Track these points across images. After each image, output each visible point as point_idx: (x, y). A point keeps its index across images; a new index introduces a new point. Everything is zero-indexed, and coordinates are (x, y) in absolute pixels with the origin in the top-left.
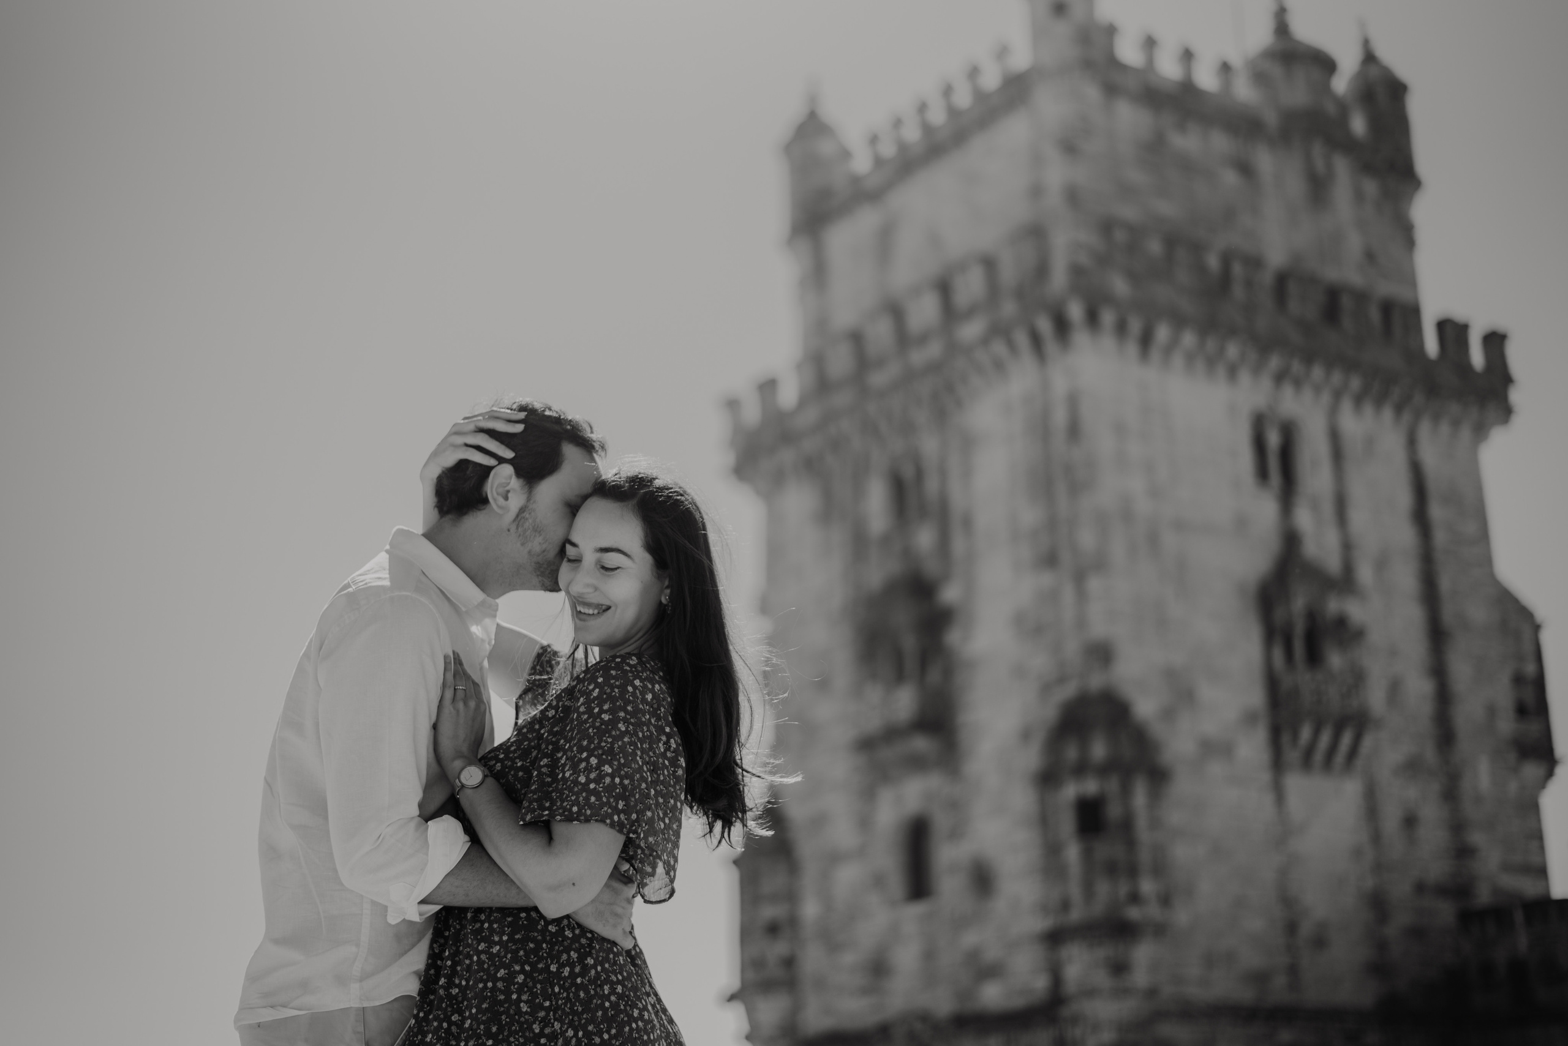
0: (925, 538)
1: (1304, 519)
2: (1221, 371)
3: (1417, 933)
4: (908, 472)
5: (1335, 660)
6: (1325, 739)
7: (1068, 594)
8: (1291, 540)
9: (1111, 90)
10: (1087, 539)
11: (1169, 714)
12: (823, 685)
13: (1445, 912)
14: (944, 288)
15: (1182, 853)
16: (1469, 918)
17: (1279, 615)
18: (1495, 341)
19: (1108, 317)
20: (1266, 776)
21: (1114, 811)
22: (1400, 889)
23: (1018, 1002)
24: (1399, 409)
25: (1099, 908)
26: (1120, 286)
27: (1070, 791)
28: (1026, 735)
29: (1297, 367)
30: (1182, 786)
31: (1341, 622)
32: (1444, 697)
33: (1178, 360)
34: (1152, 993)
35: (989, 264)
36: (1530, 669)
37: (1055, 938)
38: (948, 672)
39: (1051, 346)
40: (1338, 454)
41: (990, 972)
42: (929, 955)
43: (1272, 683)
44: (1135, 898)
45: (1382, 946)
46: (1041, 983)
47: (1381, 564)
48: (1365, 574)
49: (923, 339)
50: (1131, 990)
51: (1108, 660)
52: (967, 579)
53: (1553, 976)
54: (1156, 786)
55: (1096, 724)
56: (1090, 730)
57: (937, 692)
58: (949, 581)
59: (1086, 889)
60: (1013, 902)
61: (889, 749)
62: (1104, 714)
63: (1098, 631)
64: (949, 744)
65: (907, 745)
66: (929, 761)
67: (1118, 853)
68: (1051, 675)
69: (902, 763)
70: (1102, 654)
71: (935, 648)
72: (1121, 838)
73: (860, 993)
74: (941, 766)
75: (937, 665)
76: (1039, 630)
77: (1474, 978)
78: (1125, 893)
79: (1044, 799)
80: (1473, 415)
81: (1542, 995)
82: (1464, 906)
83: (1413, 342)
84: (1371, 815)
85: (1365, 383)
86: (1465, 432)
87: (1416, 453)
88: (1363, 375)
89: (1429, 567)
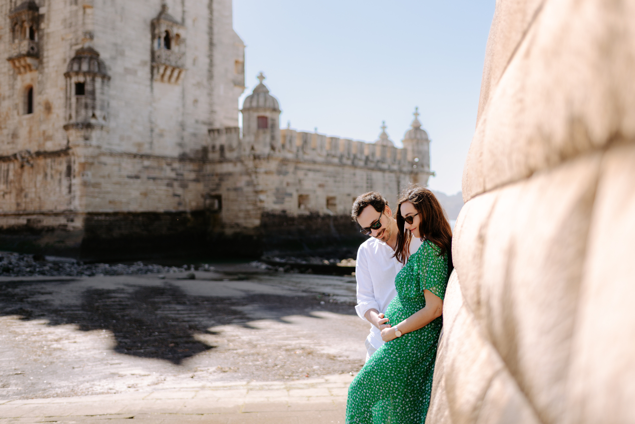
3: (194, 135)
5: (175, 47)
6: (168, 72)
7: (81, 13)
8: (164, 7)
11: (114, 58)
13: (205, 129)
15: (113, 103)
17: (157, 31)
20: (148, 83)
21: (88, 88)
22: (190, 122)
23: (57, 148)
25: (80, 119)
27: (74, 80)
28: (65, 60)
30: (116, 82)
31: (178, 35)
34: (99, 147)
36: (241, 60)
37: (67, 127)
38: (41, 38)
41: (49, 138)
42: (30, 132)
43: (153, 52)
44: (94, 116)
45: (182, 139)
46: (65, 142)
50: (91, 146)
51: (92, 37)
52: (49, 5)
53: (231, 149)
54: (106, 81)
55: (85, 58)
56: (83, 60)
57: (38, 44)
58: (43, 6)
59: (77, 112)
60: (58, 116)
61: (19, 62)
62: (89, 55)
63: (90, 27)
64: (41, 62)
65: (25, 61)
66: (33, 68)
67: (89, 101)
68: (74, 41)
69: (25, 67)
70: (90, 36)
71: (38, 29)
72: (90, 96)
73: (8, 143)
74: (37, 69)
75: (38, 35)
76: (71, 25)
77: (210, 149)
78: (90, 114)
79: (66, 82)
81: (228, 155)
82: (209, 128)
84: (183, 98)
89: (211, 23)
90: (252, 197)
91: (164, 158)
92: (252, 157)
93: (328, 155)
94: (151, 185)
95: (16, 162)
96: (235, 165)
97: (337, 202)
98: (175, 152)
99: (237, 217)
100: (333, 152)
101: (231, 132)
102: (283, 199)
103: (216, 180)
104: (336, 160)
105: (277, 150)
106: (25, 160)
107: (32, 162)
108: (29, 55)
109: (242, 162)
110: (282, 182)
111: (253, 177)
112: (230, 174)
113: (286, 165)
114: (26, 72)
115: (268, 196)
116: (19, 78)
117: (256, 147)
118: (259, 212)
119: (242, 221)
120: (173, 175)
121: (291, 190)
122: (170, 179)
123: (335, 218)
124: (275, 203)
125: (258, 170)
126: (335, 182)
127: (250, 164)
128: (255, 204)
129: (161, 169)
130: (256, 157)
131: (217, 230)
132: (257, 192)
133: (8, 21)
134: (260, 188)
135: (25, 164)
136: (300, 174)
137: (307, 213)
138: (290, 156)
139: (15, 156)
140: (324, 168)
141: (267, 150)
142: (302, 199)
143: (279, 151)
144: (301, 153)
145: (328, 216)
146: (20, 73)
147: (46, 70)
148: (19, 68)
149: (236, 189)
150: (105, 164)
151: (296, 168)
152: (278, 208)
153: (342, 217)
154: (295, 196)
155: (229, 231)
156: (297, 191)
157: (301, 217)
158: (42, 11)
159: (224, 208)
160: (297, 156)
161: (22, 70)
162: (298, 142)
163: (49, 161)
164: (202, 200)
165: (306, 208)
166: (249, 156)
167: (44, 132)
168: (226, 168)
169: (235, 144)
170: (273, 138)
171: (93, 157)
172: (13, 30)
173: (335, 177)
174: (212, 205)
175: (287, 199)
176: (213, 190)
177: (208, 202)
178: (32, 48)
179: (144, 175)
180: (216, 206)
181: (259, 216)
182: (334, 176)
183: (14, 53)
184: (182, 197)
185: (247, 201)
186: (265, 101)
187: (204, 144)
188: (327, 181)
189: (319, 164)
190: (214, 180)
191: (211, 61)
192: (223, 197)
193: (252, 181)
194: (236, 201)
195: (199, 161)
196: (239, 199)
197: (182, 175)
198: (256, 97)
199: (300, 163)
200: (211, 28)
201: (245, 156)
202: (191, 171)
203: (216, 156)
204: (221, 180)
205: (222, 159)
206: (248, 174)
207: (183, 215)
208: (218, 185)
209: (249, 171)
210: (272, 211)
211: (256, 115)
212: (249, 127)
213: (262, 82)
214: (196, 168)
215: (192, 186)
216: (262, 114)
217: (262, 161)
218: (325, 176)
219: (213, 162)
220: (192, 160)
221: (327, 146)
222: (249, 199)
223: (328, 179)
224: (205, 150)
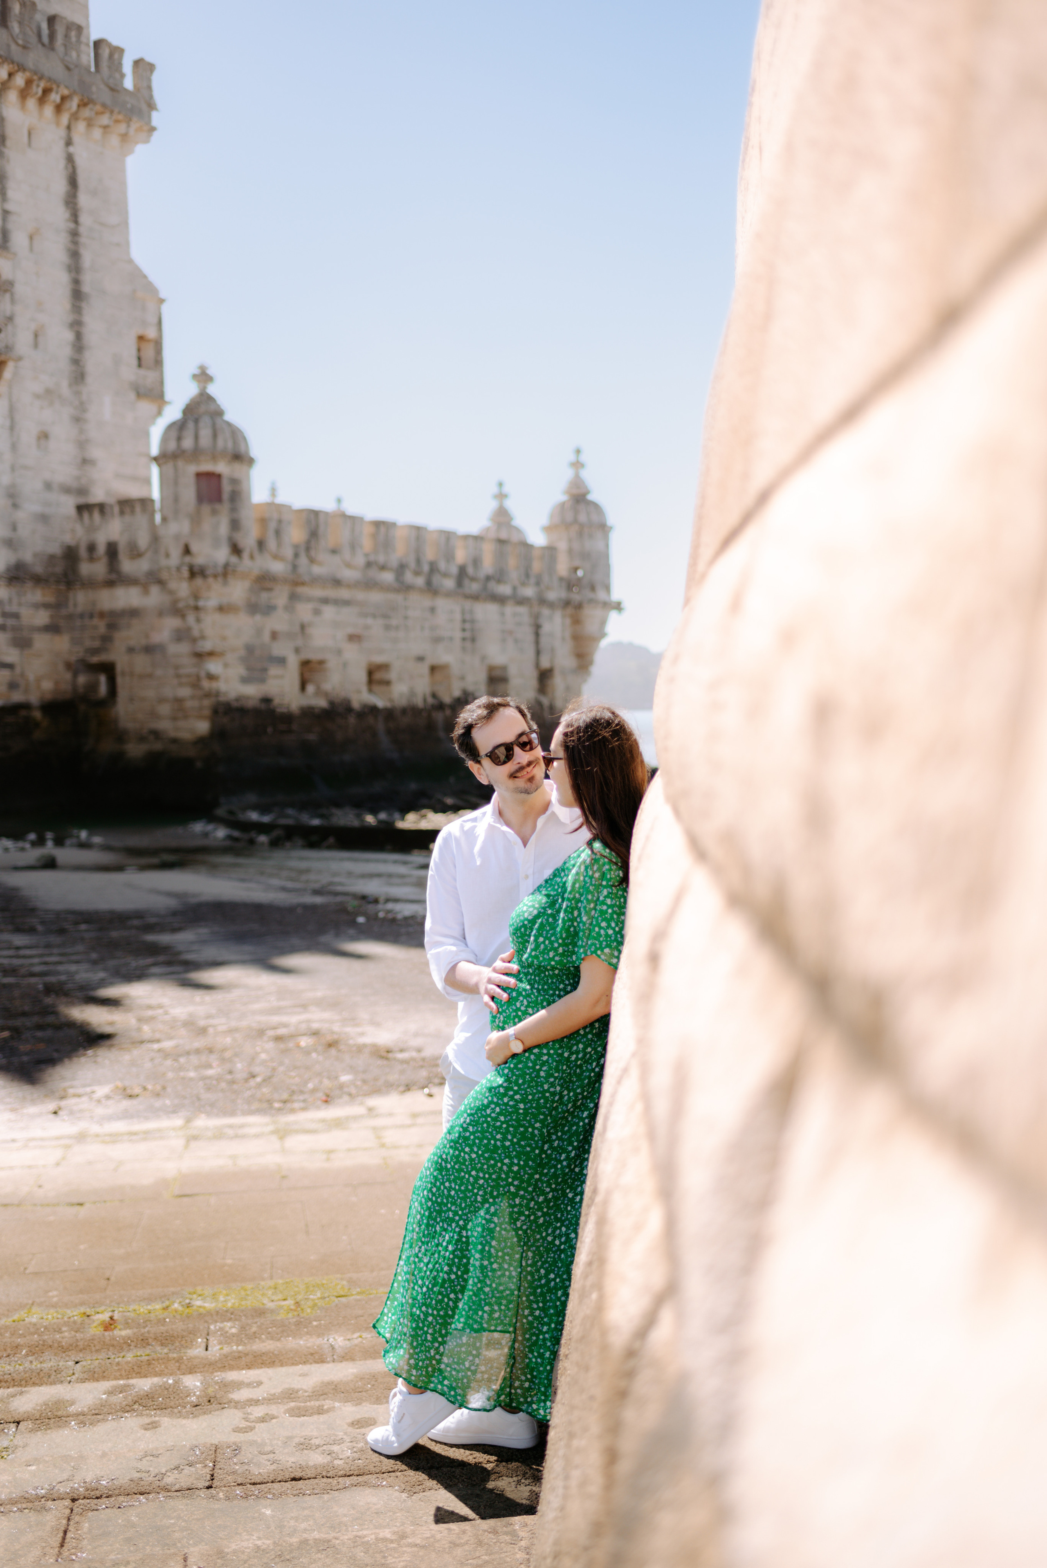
3: (44, 518)
13: (68, 504)
16: (82, 509)
18: (143, 67)
22: (31, 486)
24: (58, 109)
32: (79, 344)
36: (151, 334)
47: (33, 234)
48: (19, 238)
53: (136, 553)
77: (83, 552)
80: (122, 128)
81: (127, 566)
82: (82, 500)
83: (74, 54)
84: (12, 428)
85: (29, 82)
86: (114, 140)
87: (71, 149)
88: (28, 74)
89: (75, 243)
90: (189, 667)
92: (185, 573)
93: (369, 565)
96: (146, 591)
97: (393, 675)
99: (153, 714)
100: (381, 559)
101: (133, 512)
102: (265, 670)
103: (101, 626)
104: (388, 577)
105: (246, 555)
109: (161, 582)
110: (259, 631)
111: (191, 619)
112: (134, 613)
113: (270, 590)
115: (226, 665)
117: (194, 548)
118: (207, 702)
119: (165, 726)
121: (281, 649)
123: (389, 714)
124: (245, 680)
125: (201, 603)
126: (388, 627)
127: (183, 589)
128: (196, 684)
130: (195, 573)
131: (107, 746)
132: (200, 656)
134: (207, 646)
136: (304, 611)
137: (322, 703)
138: (278, 568)
140: (360, 595)
141: (222, 555)
142: (309, 670)
143: (252, 557)
144: (303, 560)
145: (372, 710)
149: (149, 649)
151: (294, 597)
152: (251, 692)
153: (404, 711)
154: (293, 663)
155: (135, 750)
156: (297, 650)
157: (308, 713)
159: (123, 694)
160: (295, 567)
162: (296, 535)
164: (68, 676)
165: (319, 692)
166: (178, 569)
168: (125, 597)
169: (143, 539)
170: (235, 525)
173: (386, 616)
174: (93, 687)
175: (274, 671)
176: (95, 651)
177: (82, 679)
180: (103, 689)
181: (207, 712)
182: (385, 614)
184: (18, 670)
185: (178, 676)
186: (215, 436)
187: (68, 539)
188: (367, 627)
189: (349, 586)
190: (95, 627)
191: (79, 336)
192: (119, 668)
193: (189, 629)
194: (150, 676)
195: (58, 582)
196: (159, 672)
197: (16, 616)
198: (191, 425)
199: (303, 584)
200: (75, 255)
201: (168, 568)
202: (37, 606)
203: (97, 569)
204: (112, 626)
205: (114, 576)
206: (177, 611)
207: (23, 713)
208: (107, 639)
209: (181, 605)
210: (238, 699)
211: (192, 469)
212: (176, 499)
213: (205, 388)
214: (50, 599)
215: (41, 642)
216: (207, 467)
217: (211, 580)
218: (365, 615)
219: (90, 584)
220: (38, 580)
221: (367, 544)
222: (182, 671)
223: (370, 621)
224: (71, 555)
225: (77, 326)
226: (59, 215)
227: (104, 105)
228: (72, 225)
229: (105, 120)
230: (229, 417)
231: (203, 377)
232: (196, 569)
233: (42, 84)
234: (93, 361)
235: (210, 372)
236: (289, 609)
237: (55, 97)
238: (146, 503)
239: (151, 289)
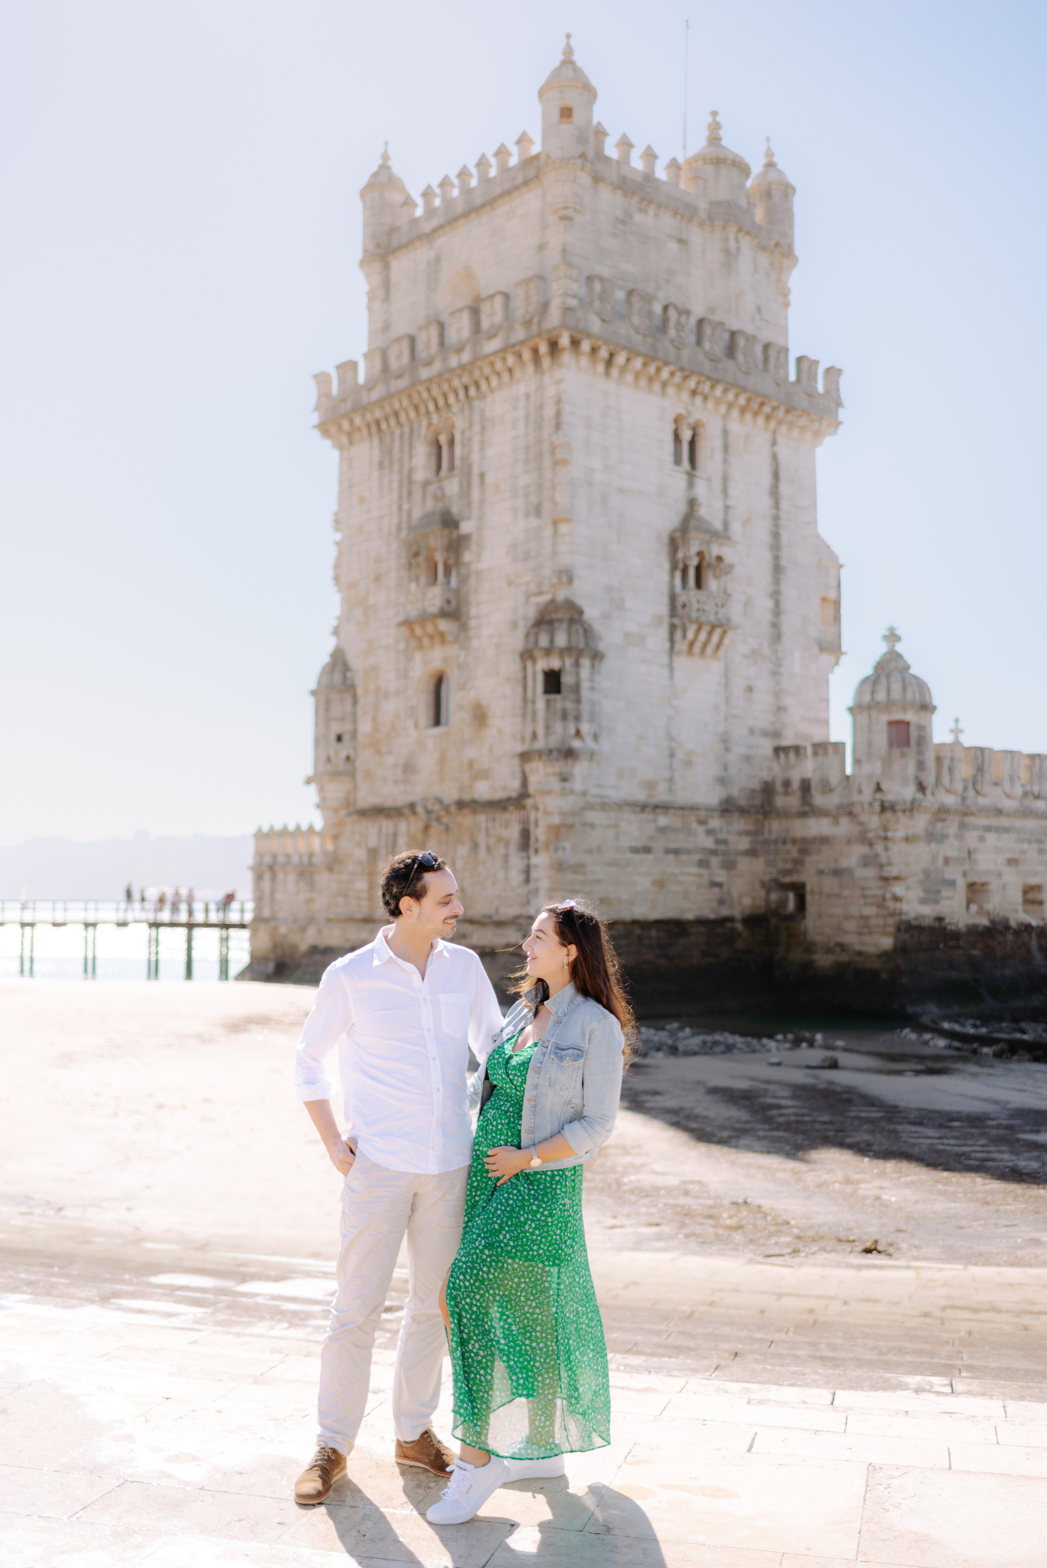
0: (452, 487)
1: (701, 490)
2: (657, 387)
3: (747, 759)
4: (443, 439)
5: (712, 583)
6: (703, 636)
7: (548, 532)
8: (692, 503)
9: (597, 179)
10: (562, 498)
11: (606, 616)
12: (378, 579)
13: (766, 747)
14: (475, 312)
15: (608, 706)
16: (778, 750)
17: (680, 555)
18: (833, 373)
19: (586, 346)
20: (665, 659)
21: (567, 679)
22: (739, 732)
23: (500, 795)
24: (768, 418)
25: (554, 741)
26: (595, 325)
27: (542, 664)
28: (515, 625)
29: (706, 388)
30: (610, 664)
31: (720, 559)
32: (777, 611)
33: (629, 377)
34: (584, 794)
35: (507, 296)
36: (832, 595)
37: (525, 757)
38: (463, 580)
39: (546, 362)
40: (726, 448)
41: (483, 775)
42: (442, 761)
43: (673, 598)
44: (578, 734)
45: (726, 768)
46: (515, 784)
47: (747, 522)
48: (736, 529)
49: (459, 350)
50: (572, 792)
51: (570, 580)
52: (481, 517)
53: (826, 788)
54: (596, 663)
55: (560, 621)
56: (556, 625)
57: (457, 592)
58: (469, 518)
59: (547, 727)
60: (500, 732)
61: (423, 627)
62: (567, 616)
63: (565, 560)
64: (464, 627)
65: (435, 626)
66: (449, 638)
67: (570, 706)
68: (533, 587)
69: (431, 637)
70: (567, 576)
71: (458, 563)
72: (572, 696)
73: (396, 782)
74: (456, 640)
75: (458, 574)
76: (527, 556)
77: (779, 787)
78: (572, 731)
79: (525, 668)
80: (815, 426)
81: (819, 800)
82: (776, 743)
83: (782, 372)
84: (726, 685)
85: (749, 400)
86: (808, 436)
87: (776, 449)
88: (748, 394)
89: (777, 526)
90: (875, 889)
91: (693, 808)
92: (877, 807)
93: (1025, 794)
94: (671, 866)
95: (412, 819)
96: (836, 821)
97: (1045, 896)
98: (711, 796)
99: (840, 929)
100: (1036, 789)
101: (826, 753)
102: (939, 892)
103: (794, 851)
104: (1042, 805)
105: (928, 790)
106: (434, 816)
107: (445, 820)
108: (444, 614)
109: (852, 815)
110: (934, 858)
111: (879, 848)
112: (824, 840)
113: (944, 820)
114: (432, 646)
115: (908, 888)
116: (418, 656)
117: (884, 786)
118: (891, 921)
119: (851, 940)
120: (709, 843)
121: (953, 873)
122: (703, 850)
123: (1042, 932)
124: (923, 901)
125: (890, 834)
126: (1041, 852)
127: (874, 822)
128: (881, 903)
129: (690, 832)
130: (886, 808)
131: (797, 956)
132: (886, 880)
133: (394, 546)
134: (894, 871)
135: (434, 824)
136: (971, 839)
137: (984, 922)
138: (950, 800)
139: (412, 807)
140: (1018, 823)
141: (909, 792)
142: (975, 890)
143: (933, 794)
145: (1028, 928)
146: (420, 647)
147: (475, 643)
148: (420, 639)
149: (837, 872)
150: (593, 826)
151: (963, 826)
152: (928, 911)
154: (961, 883)
155: (823, 960)
156: (965, 874)
157: (973, 931)
158: (466, 527)
159: (811, 909)
160: (964, 799)
161: (426, 642)
162: (965, 770)
163: (482, 818)
164: (762, 893)
165: (981, 911)
166: (871, 804)
167: (471, 763)
168: (816, 827)
169: (834, 779)
170: (921, 766)
171: (573, 814)
172: (410, 566)
173: (1040, 841)
174: (783, 903)
175: (946, 893)
176: (787, 872)
177: (774, 896)
178: (449, 602)
179: (659, 846)
180: (791, 905)
181: (891, 930)
182: (1039, 839)
183: (413, 611)
184: (725, 889)
185: (864, 897)
186: (904, 689)
187: (766, 776)
188: (1023, 852)
189: (1009, 815)
190: (788, 852)
191: (777, 603)
192: (808, 888)
193: (877, 856)
194: (838, 896)
195: (758, 813)
196: (846, 893)
197: (725, 842)
198: (884, 680)
199: (972, 814)
200: (776, 535)
201: (862, 804)
202: (742, 833)
203: (793, 802)
204: (803, 851)
205: (807, 808)
206: (864, 839)
207: (729, 925)
208: (798, 863)
209: (871, 835)
210: (916, 919)
211: (885, 718)
212: (870, 744)
213: (894, 646)
214: (751, 827)
215: (744, 864)
216: (898, 716)
217: (900, 814)
218: (1021, 841)
219: (785, 814)
220: (743, 811)
221: (1023, 775)
222: (868, 893)
223: (1025, 846)
224: (768, 789)
225: (776, 595)
226: (765, 504)
227: (804, 410)
228: (774, 511)
229: (803, 421)
230: (913, 671)
231: (892, 637)
232: (886, 804)
233: (758, 400)
234: (790, 622)
235: (897, 632)
236: (959, 837)
237: (767, 409)
238: (839, 747)
239: (833, 557)
